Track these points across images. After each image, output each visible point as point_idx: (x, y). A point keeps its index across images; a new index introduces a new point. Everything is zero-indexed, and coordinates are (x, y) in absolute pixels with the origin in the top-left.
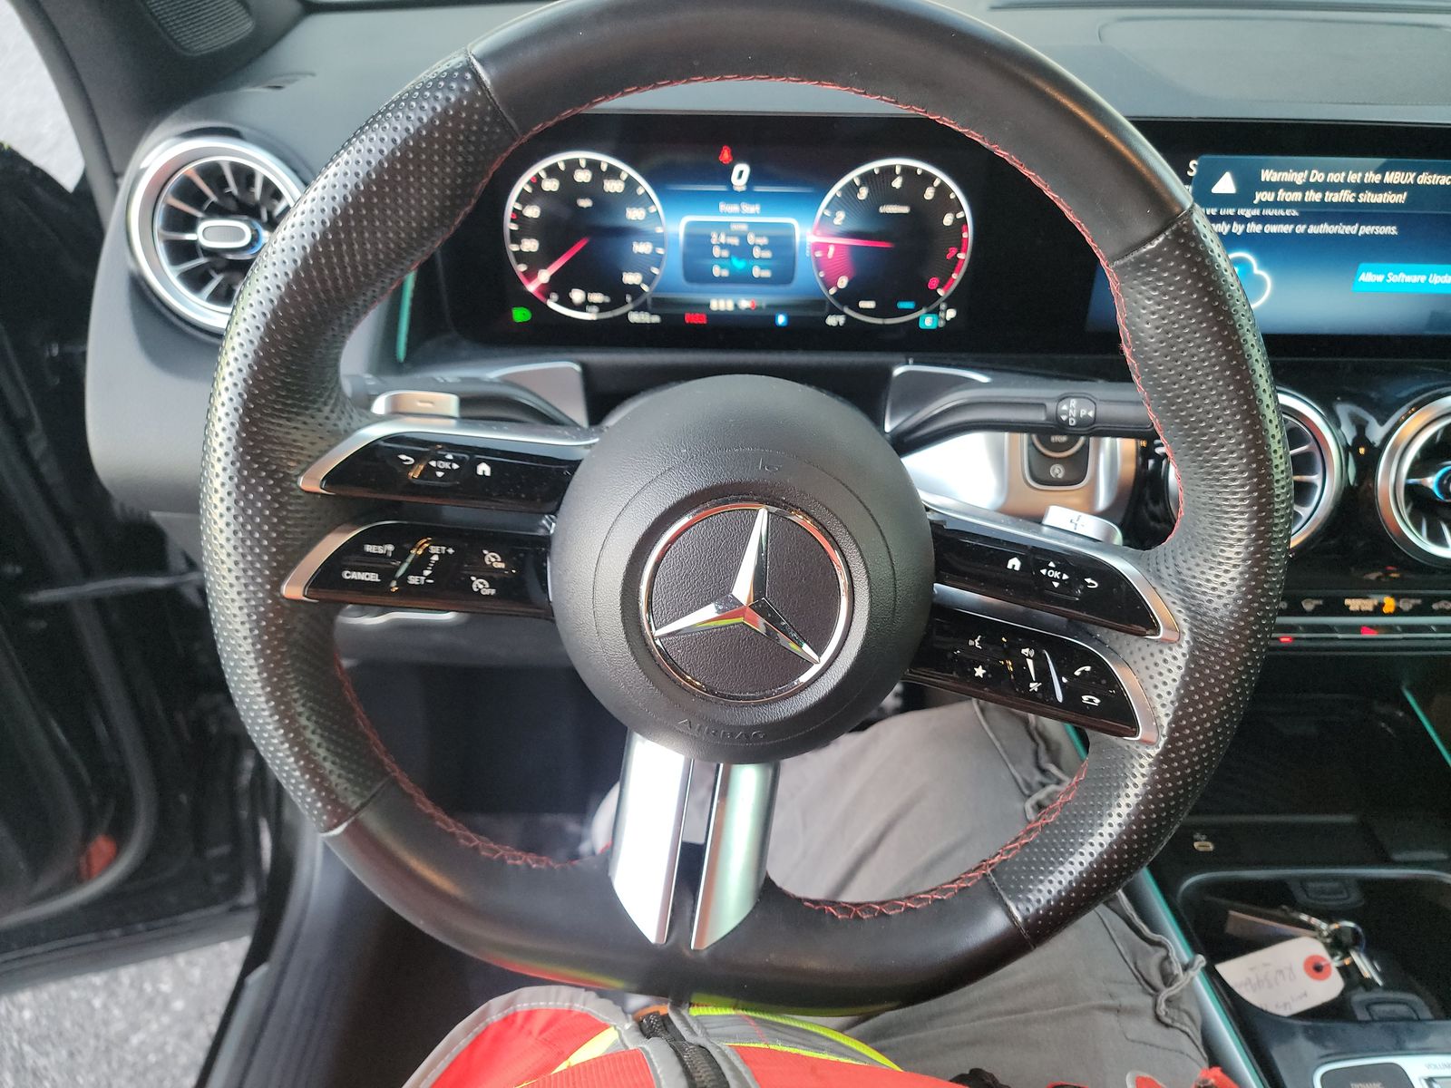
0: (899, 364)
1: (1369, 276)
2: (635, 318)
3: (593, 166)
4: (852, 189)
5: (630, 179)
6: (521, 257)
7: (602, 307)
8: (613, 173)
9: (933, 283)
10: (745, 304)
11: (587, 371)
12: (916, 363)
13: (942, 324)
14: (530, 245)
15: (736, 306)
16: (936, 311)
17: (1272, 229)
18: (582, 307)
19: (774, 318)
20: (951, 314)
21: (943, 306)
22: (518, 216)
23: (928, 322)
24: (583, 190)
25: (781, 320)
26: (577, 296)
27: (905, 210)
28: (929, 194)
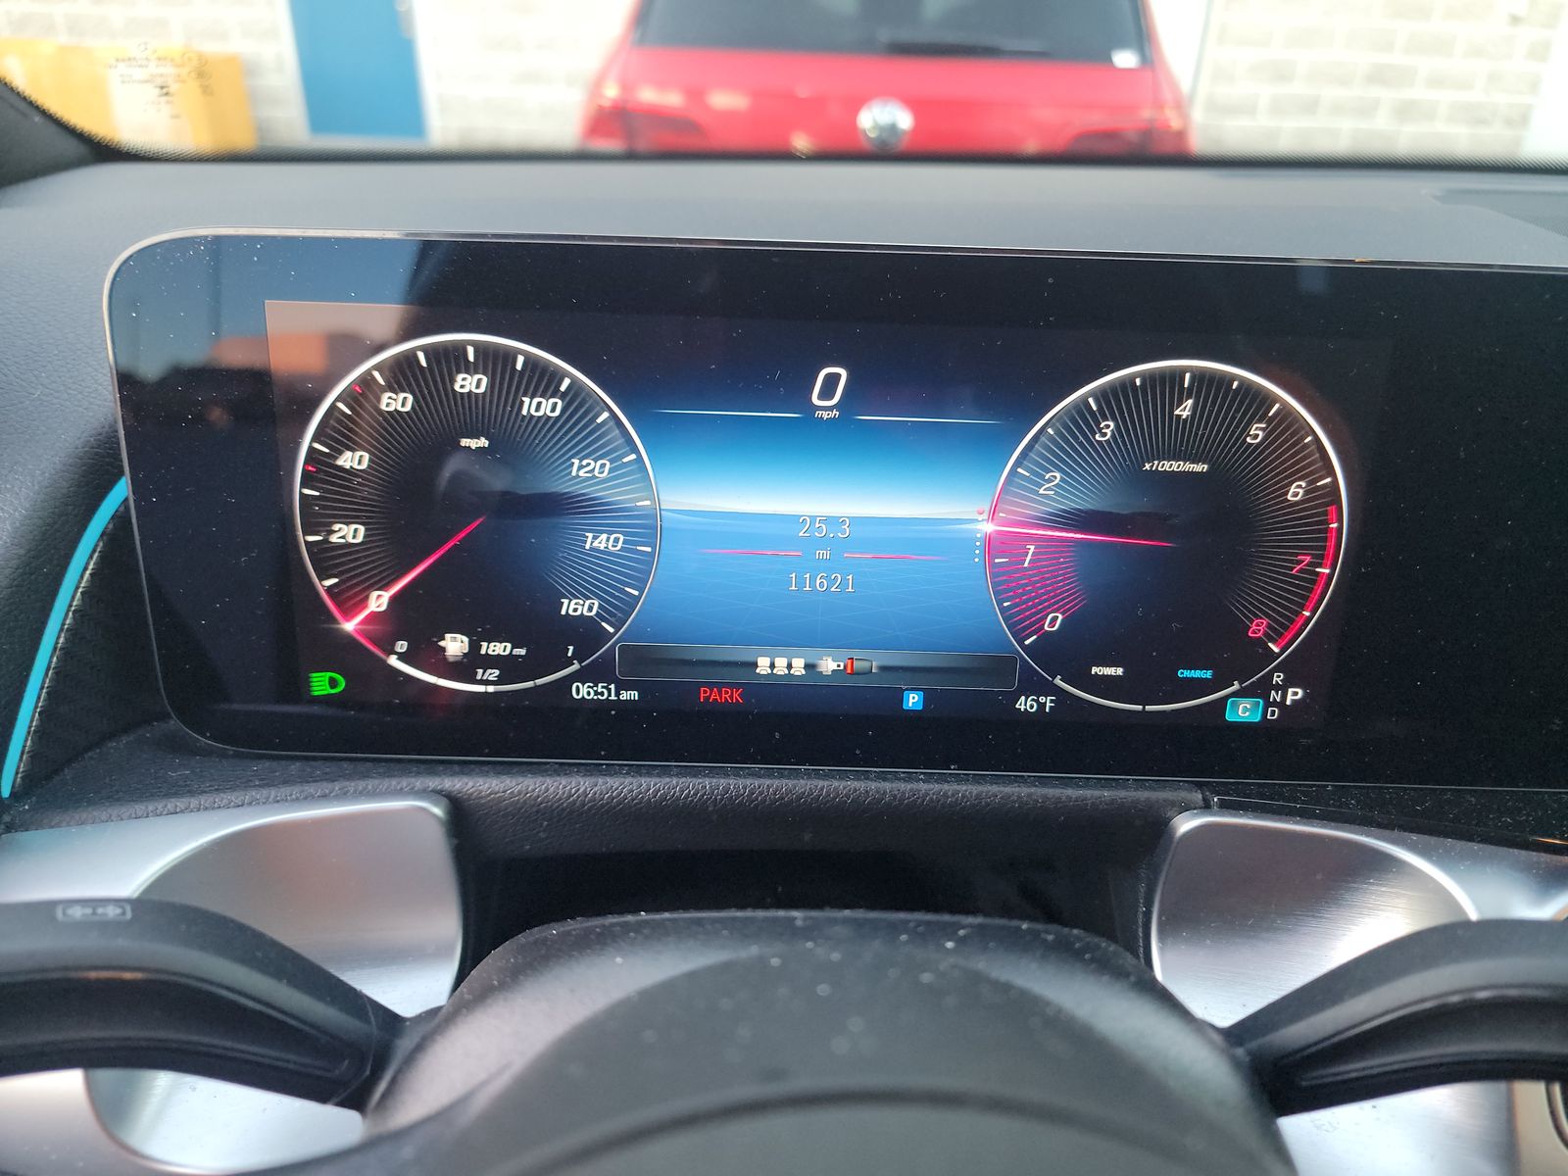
0: (1185, 807)
2: (583, 691)
3: (493, 361)
4: (1082, 420)
5: (576, 393)
6: (327, 557)
7: (509, 668)
8: (542, 380)
9: (1258, 628)
10: (829, 665)
11: (461, 817)
12: (1226, 806)
13: (1273, 714)
14: (349, 533)
15: (809, 667)
16: (1261, 690)
18: (463, 669)
19: (898, 696)
20: (1295, 694)
21: (1278, 678)
22: (321, 468)
23: (1244, 711)
24: (472, 415)
25: (913, 700)
26: (455, 645)
27: (1201, 468)
28: (1257, 432)
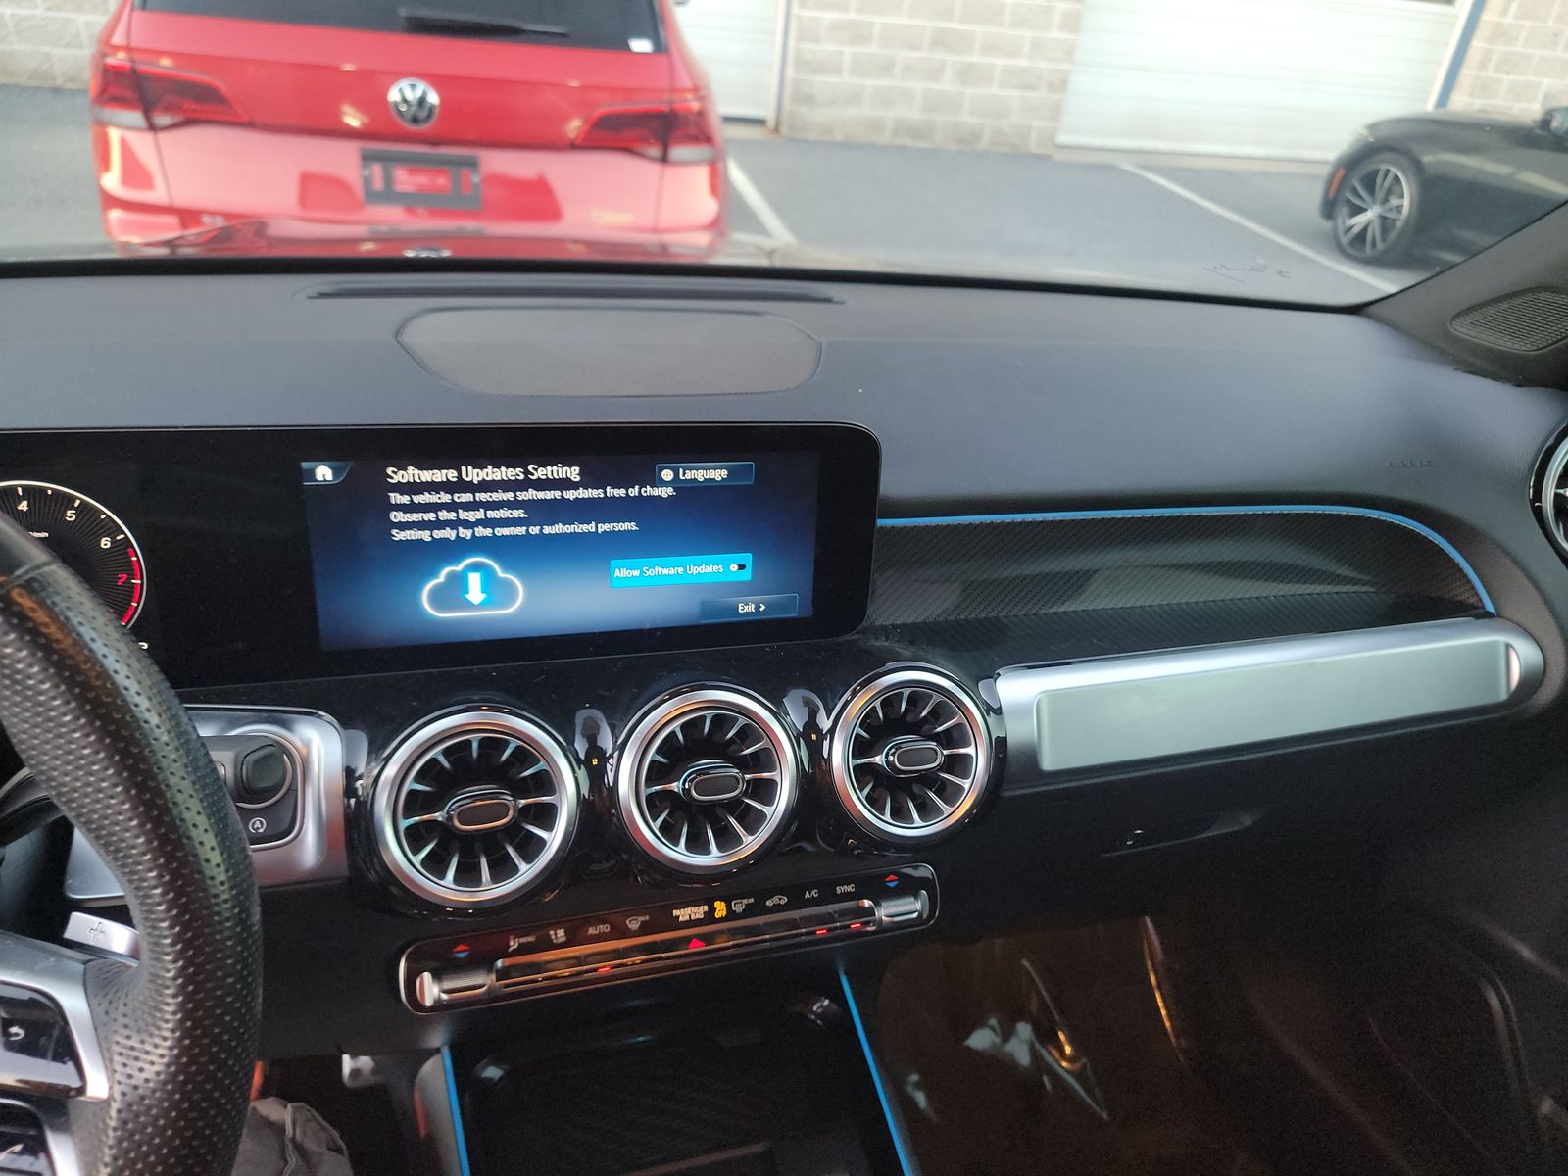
1: (625, 572)
17: (501, 532)
28: (71, 515)
